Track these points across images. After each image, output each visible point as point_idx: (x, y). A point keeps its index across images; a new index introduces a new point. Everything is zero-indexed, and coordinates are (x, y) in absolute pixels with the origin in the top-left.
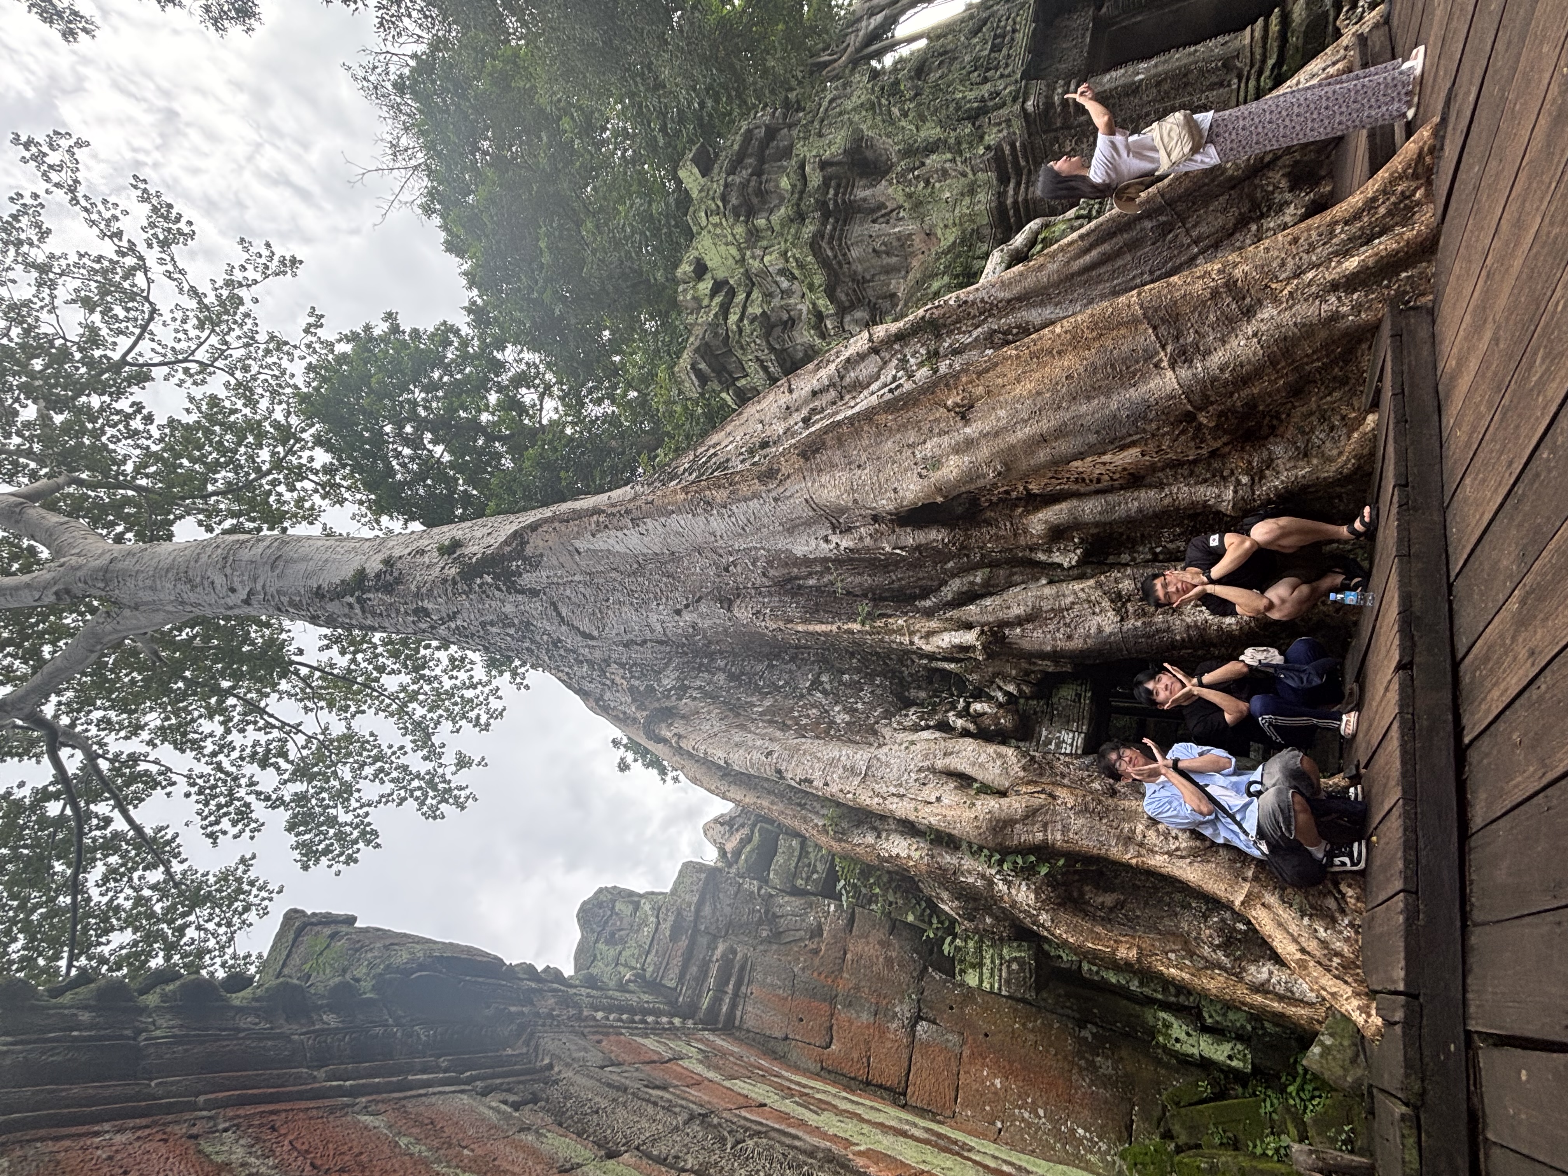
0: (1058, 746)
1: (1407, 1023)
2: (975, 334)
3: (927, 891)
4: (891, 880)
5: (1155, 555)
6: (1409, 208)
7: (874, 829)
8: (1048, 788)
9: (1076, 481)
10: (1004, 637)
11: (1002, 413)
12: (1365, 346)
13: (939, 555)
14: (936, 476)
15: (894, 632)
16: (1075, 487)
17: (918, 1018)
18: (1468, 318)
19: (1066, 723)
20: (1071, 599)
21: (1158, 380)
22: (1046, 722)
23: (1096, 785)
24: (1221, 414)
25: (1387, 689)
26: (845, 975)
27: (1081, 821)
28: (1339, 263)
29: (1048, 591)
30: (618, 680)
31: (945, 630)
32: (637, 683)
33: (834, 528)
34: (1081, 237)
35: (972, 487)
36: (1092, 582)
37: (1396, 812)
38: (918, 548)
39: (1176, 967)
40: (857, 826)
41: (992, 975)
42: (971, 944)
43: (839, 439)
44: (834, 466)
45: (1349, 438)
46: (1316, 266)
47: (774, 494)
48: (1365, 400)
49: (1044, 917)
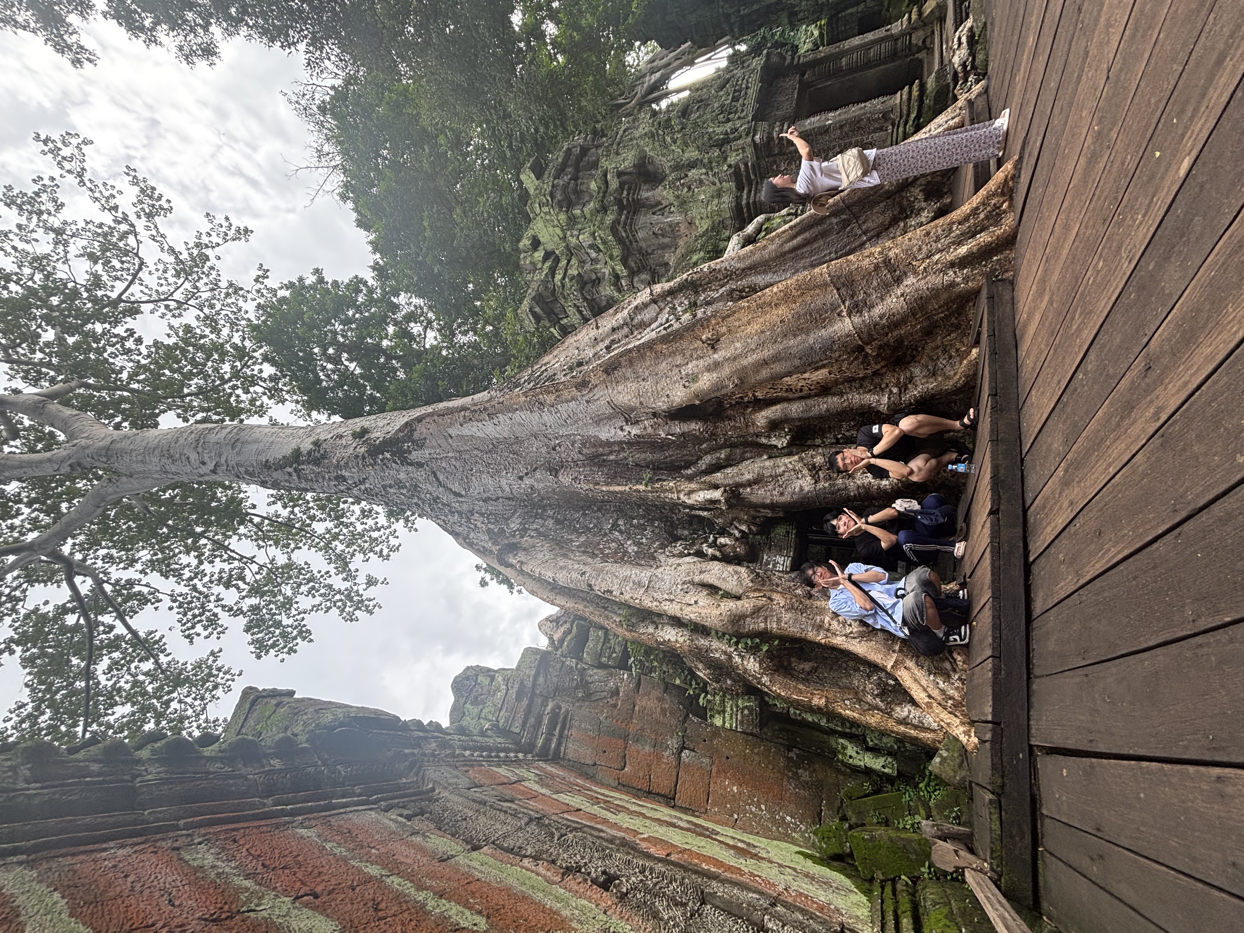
0: (774, 566)
1: (993, 741)
2: (721, 291)
3: (689, 663)
4: (664, 657)
5: (838, 439)
6: (999, 215)
7: (654, 622)
8: (768, 594)
9: (787, 391)
10: (739, 494)
11: (738, 345)
12: (971, 304)
13: (697, 440)
14: (695, 387)
15: (667, 491)
16: (785, 395)
17: (684, 748)
18: (1034, 287)
19: (780, 550)
20: (783, 469)
21: (840, 324)
22: (767, 550)
23: (799, 591)
24: (880, 347)
25: (983, 527)
26: (635, 721)
27: (789, 615)
28: (955, 249)
29: (768, 463)
30: (479, 524)
31: (701, 489)
32: (492, 527)
33: (627, 421)
34: (791, 228)
35: (718, 394)
36: (796, 458)
37: (988, 606)
38: (683, 434)
39: (850, 709)
40: (643, 621)
41: (731, 718)
42: (717, 698)
43: (630, 361)
44: (626, 379)
45: (961, 364)
46: (941, 251)
47: (586, 398)
48: (971, 339)
49: (765, 679)
